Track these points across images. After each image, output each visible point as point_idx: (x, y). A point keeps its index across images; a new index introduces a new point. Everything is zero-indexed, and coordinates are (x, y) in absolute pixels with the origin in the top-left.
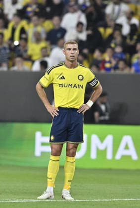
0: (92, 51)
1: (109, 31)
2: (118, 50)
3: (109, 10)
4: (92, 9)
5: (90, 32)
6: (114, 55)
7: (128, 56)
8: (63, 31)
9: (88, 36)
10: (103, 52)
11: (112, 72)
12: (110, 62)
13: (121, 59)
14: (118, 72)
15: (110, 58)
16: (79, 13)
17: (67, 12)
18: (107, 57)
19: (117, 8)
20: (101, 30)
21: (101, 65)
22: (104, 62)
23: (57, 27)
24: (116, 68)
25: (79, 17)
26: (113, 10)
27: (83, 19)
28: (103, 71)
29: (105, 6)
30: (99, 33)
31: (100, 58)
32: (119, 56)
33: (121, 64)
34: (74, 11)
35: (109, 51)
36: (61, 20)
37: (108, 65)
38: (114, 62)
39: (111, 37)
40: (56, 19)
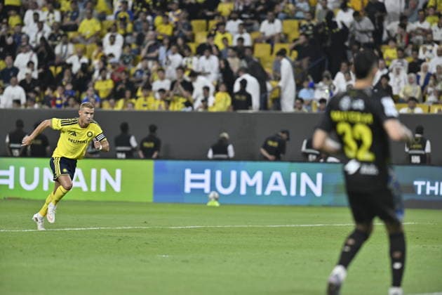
0: (44, 89)
1: (59, 69)
2: (69, 87)
3: (57, 50)
4: (42, 49)
5: (41, 70)
6: (64, 92)
7: (77, 93)
8: (16, 71)
9: (40, 75)
10: (54, 90)
11: (63, 108)
12: (60, 99)
13: (71, 96)
14: (68, 108)
15: (61, 95)
16: (31, 52)
17: (20, 52)
18: (58, 94)
19: (64, 47)
20: (52, 69)
21: (51, 102)
22: (55, 99)
23: (9, 67)
24: (66, 104)
25: (31, 56)
26: (62, 50)
27: (35, 59)
28: (54, 108)
29: (54, 46)
30: (50, 72)
31: (52, 95)
32: (70, 93)
33: (71, 101)
34: (26, 51)
35: (60, 88)
36: (14, 59)
37: (58, 102)
38: (64, 99)
39: (61, 75)
40: (9, 59)
